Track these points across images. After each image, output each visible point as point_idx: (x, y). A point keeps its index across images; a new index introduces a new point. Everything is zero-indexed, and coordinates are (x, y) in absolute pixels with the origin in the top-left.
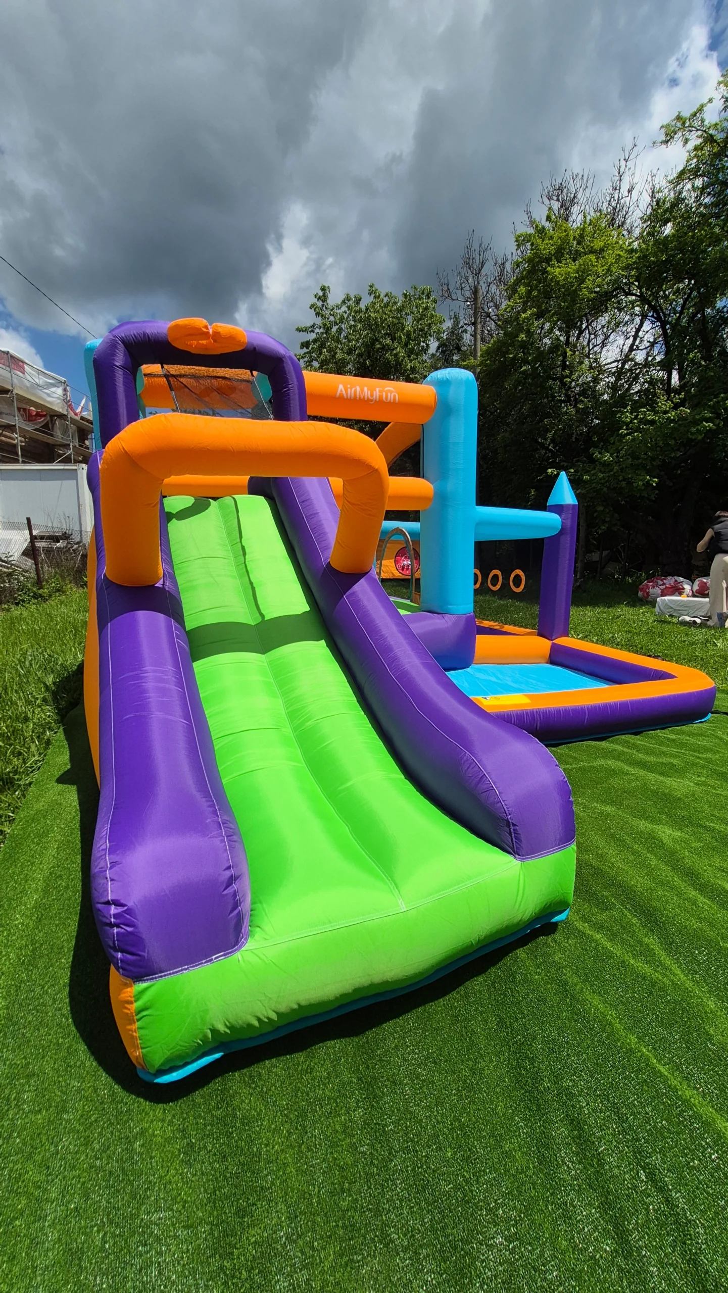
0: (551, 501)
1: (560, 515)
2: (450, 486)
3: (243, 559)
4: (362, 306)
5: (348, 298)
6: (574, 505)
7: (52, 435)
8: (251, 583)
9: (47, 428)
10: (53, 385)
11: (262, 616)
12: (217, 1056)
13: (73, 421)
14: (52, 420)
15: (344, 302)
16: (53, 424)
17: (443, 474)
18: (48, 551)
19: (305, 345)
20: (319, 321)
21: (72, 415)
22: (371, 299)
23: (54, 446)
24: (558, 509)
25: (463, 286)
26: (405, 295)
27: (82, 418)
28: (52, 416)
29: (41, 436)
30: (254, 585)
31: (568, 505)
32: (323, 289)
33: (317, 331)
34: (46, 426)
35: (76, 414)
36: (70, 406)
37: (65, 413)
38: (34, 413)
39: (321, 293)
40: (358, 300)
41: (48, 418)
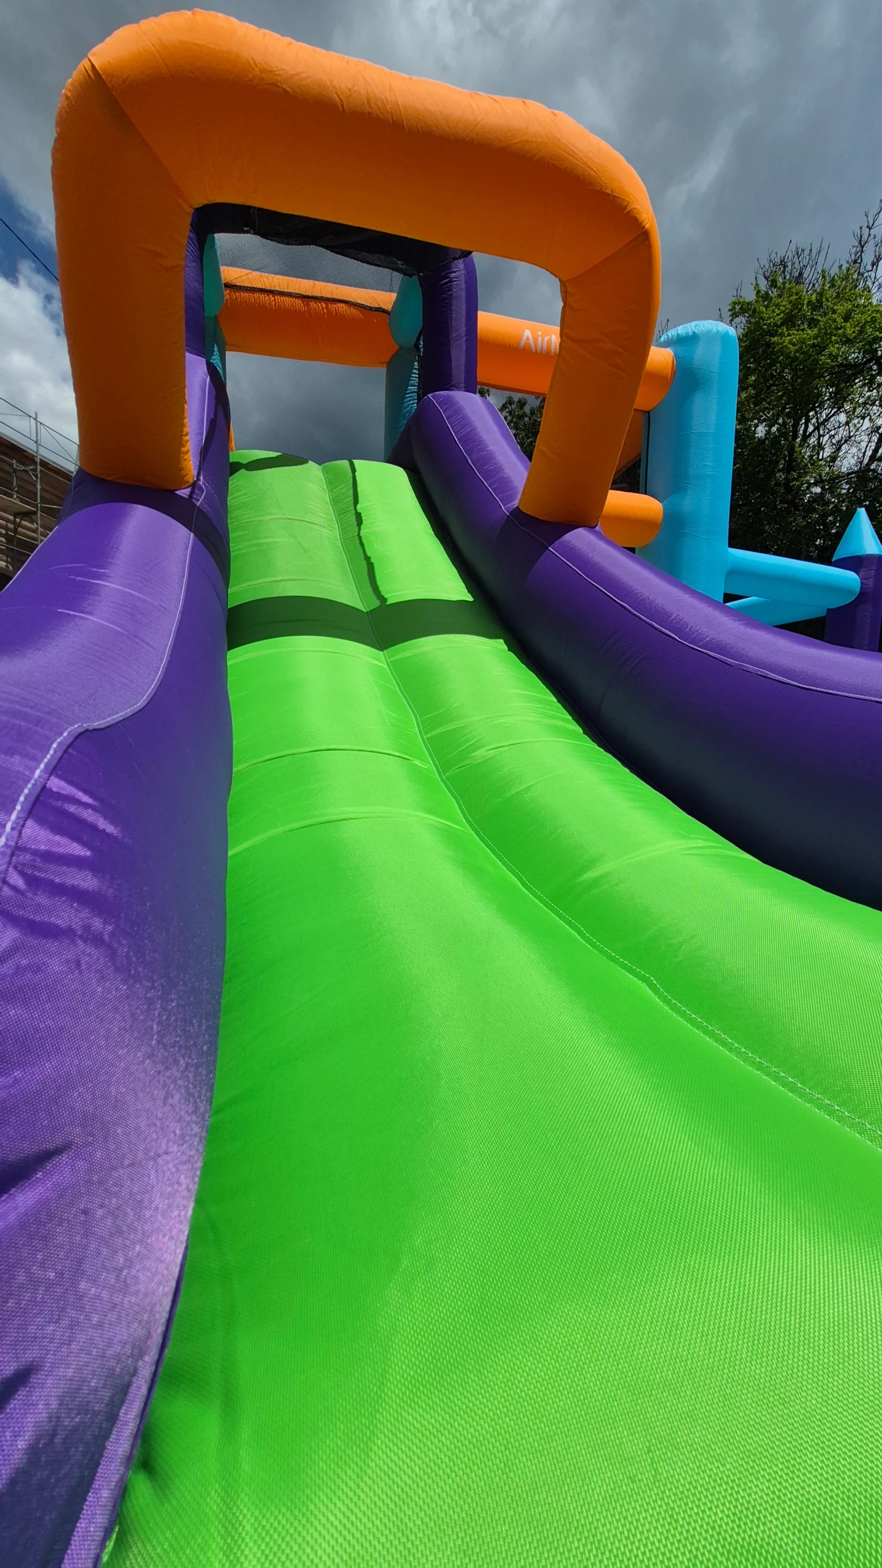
0: (843, 551)
1: (857, 572)
2: (687, 503)
3: (356, 529)
6: (880, 557)
8: (367, 559)
11: (383, 600)
17: (678, 484)
24: (854, 563)
30: (372, 560)
31: (870, 557)
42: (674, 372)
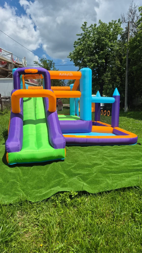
0: (114, 95)
1: (115, 99)
3: (35, 109)
4: (96, 27)
5: (92, 25)
6: (119, 96)
7: (8, 69)
9: (6, 67)
10: (9, 55)
11: (36, 119)
12: (16, 163)
13: (13, 64)
14: (8, 64)
15: (90, 27)
16: (8, 65)
17: (83, 90)
18: (5, 102)
19: (80, 39)
20: (83, 32)
21: (13, 62)
22: (99, 24)
23: (8, 71)
24: (115, 97)
25: (129, 18)
26: (109, 23)
27: (16, 63)
28: (8, 63)
29: (5, 69)
31: (117, 96)
32: (85, 23)
33: (83, 35)
34: (6, 66)
35: (14, 62)
36: (13, 60)
37: (11, 62)
38: (3, 62)
39: (84, 24)
40: (95, 25)
41: (7, 64)
42: (81, 75)
